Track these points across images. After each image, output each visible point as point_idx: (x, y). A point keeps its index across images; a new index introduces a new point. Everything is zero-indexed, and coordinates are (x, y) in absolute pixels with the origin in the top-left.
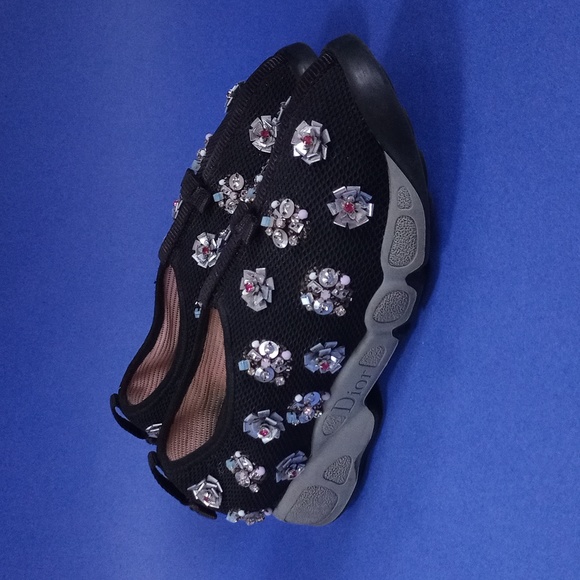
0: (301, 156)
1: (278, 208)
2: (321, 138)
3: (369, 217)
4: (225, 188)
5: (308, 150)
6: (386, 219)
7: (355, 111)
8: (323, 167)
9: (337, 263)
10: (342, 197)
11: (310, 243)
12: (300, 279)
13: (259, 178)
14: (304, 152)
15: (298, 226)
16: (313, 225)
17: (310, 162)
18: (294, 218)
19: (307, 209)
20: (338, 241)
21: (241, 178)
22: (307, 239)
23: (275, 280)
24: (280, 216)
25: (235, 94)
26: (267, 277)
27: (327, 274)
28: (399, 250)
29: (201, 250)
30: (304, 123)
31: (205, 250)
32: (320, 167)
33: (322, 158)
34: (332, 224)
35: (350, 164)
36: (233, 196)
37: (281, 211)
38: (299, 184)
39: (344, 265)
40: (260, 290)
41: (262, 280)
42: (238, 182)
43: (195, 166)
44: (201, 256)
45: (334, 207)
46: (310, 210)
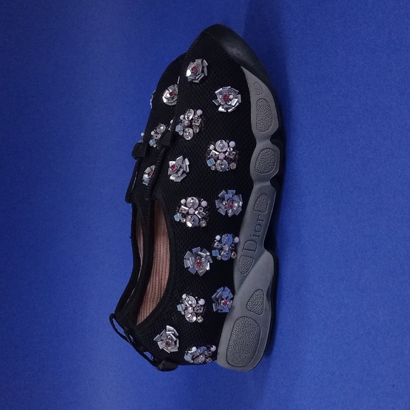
1: (184, 118)
4: (155, 135)
8: (206, 82)
9: (225, 136)
12: (205, 152)
15: (198, 121)
16: (207, 117)
17: (198, 81)
22: (204, 127)
23: (189, 158)
28: (263, 120)
33: (205, 75)
34: (217, 112)
39: (230, 135)
46: (203, 108)
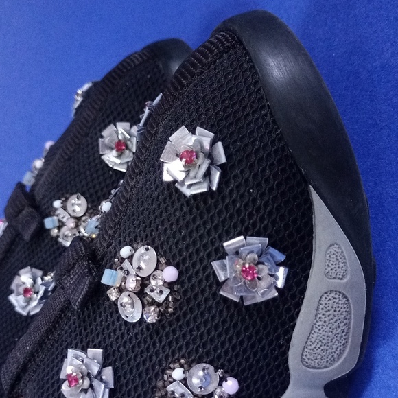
0: (175, 181)
1: (131, 258)
2: (210, 155)
3: (277, 289)
4: (60, 212)
5: (187, 173)
6: (303, 292)
7: (268, 119)
8: (210, 201)
9: (219, 357)
10: (237, 253)
11: (178, 319)
12: (157, 376)
13: (106, 206)
14: (180, 176)
15: (161, 292)
16: (185, 292)
17: (189, 193)
18: (155, 278)
19: (177, 266)
20: (224, 322)
21: (83, 201)
22: (174, 314)
23: (115, 371)
24: (133, 271)
25: (87, 95)
26: (104, 365)
27: (201, 373)
28: (320, 344)
29: (21, 290)
30: (183, 131)
31: (26, 291)
32: (205, 203)
33: (210, 189)
34: (215, 294)
35: (254, 200)
36: (71, 224)
37: (135, 265)
38: (167, 225)
39: (230, 361)
40: (91, 386)
41: (95, 369)
42: (78, 205)
43: (28, 180)
44: (21, 298)
45: (224, 268)
46: (183, 268)
